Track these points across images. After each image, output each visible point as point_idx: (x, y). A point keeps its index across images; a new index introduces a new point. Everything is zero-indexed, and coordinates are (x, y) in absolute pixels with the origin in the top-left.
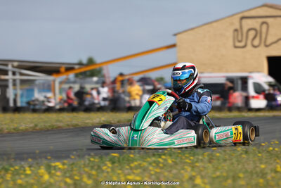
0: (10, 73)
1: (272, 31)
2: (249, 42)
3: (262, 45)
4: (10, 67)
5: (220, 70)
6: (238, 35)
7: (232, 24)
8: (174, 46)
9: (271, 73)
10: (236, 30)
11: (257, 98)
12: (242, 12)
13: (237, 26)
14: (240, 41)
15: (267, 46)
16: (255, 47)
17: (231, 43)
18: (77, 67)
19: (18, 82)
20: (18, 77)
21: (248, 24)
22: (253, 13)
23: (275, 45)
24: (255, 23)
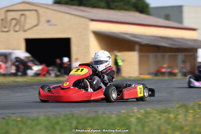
2: (12, 28)
3: (21, 30)
10: (2, 20)
13: (3, 17)
14: (5, 27)
15: (25, 31)
16: (16, 31)
21: (11, 15)
22: (15, 8)
24: (16, 15)
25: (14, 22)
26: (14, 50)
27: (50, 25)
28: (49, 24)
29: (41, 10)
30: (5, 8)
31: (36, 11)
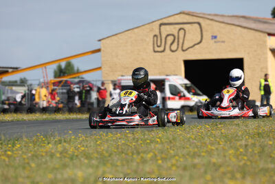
2: (168, 47)
6: (157, 41)
7: (152, 30)
8: (99, 50)
10: (155, 36)
11: (173, 99)
12: (162, 19)
13: (157, 32)
16: (173, 51)
18: (10, 70)
21: (166, 30)
23: (191, 49)
25: (170, 39)
30: (158, 20)
31: (199, 24)
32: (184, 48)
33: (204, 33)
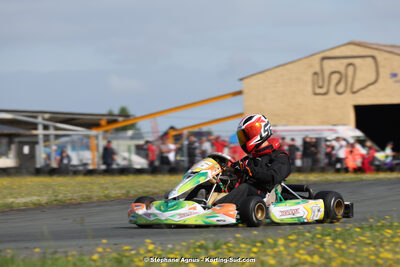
0: (40, 127)
1: (359, 74)
2: (332, 88)
3: (348, 91)
4: (39, 120)
5: (297, 122)
8: (240, 93)
9: (359, 126)
10: (316, 74)
12: (323, 51)
13: (317, 69)
14: (320, 87)
15: (354, 93)
16: (339, 93)
17: (309, 89)
18: (121, 119)
19: (52, 138)
20: (52, 132)
21: (330, 66)
22: (336, 53)
23: (363, 91)
24: (339, 65)
25: (335, 77)
26: (335, 125)
27: (397, 82)
28: (395, 79)
29: (380, 56)
30: (319, 53)
31: (373, 57)
32: (355, 90)
33: (381, 70)
